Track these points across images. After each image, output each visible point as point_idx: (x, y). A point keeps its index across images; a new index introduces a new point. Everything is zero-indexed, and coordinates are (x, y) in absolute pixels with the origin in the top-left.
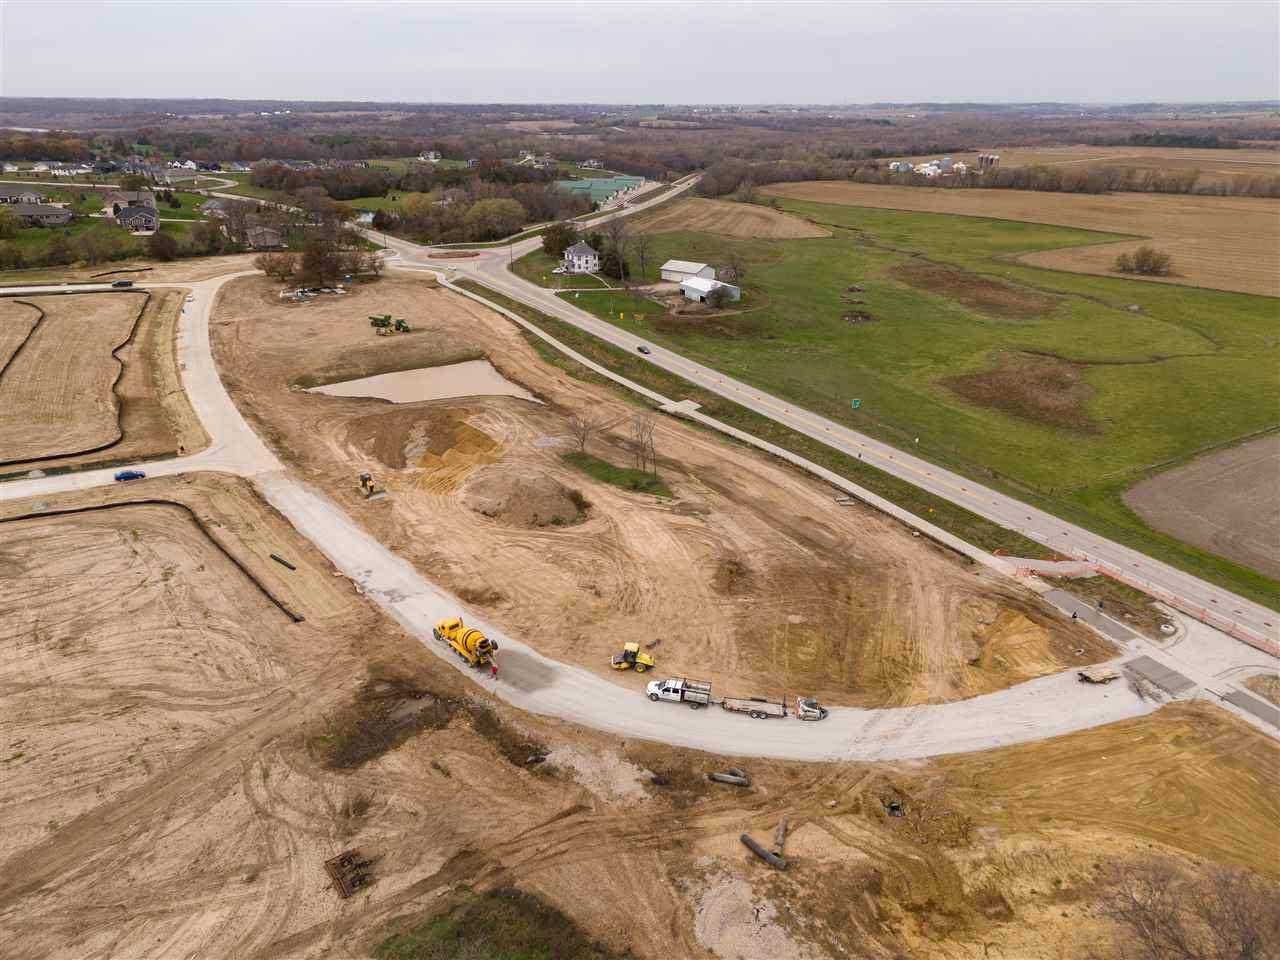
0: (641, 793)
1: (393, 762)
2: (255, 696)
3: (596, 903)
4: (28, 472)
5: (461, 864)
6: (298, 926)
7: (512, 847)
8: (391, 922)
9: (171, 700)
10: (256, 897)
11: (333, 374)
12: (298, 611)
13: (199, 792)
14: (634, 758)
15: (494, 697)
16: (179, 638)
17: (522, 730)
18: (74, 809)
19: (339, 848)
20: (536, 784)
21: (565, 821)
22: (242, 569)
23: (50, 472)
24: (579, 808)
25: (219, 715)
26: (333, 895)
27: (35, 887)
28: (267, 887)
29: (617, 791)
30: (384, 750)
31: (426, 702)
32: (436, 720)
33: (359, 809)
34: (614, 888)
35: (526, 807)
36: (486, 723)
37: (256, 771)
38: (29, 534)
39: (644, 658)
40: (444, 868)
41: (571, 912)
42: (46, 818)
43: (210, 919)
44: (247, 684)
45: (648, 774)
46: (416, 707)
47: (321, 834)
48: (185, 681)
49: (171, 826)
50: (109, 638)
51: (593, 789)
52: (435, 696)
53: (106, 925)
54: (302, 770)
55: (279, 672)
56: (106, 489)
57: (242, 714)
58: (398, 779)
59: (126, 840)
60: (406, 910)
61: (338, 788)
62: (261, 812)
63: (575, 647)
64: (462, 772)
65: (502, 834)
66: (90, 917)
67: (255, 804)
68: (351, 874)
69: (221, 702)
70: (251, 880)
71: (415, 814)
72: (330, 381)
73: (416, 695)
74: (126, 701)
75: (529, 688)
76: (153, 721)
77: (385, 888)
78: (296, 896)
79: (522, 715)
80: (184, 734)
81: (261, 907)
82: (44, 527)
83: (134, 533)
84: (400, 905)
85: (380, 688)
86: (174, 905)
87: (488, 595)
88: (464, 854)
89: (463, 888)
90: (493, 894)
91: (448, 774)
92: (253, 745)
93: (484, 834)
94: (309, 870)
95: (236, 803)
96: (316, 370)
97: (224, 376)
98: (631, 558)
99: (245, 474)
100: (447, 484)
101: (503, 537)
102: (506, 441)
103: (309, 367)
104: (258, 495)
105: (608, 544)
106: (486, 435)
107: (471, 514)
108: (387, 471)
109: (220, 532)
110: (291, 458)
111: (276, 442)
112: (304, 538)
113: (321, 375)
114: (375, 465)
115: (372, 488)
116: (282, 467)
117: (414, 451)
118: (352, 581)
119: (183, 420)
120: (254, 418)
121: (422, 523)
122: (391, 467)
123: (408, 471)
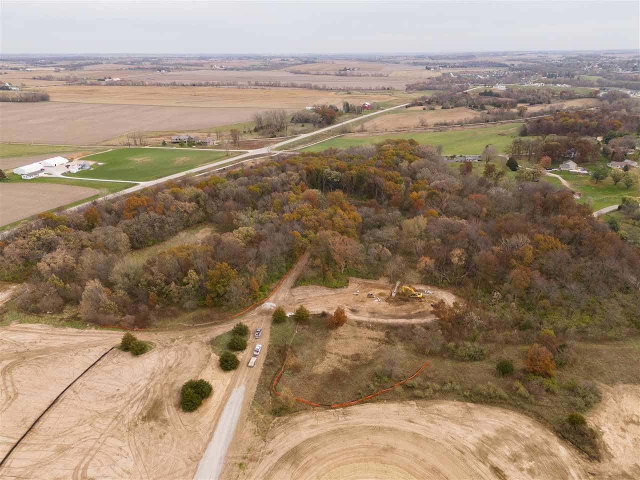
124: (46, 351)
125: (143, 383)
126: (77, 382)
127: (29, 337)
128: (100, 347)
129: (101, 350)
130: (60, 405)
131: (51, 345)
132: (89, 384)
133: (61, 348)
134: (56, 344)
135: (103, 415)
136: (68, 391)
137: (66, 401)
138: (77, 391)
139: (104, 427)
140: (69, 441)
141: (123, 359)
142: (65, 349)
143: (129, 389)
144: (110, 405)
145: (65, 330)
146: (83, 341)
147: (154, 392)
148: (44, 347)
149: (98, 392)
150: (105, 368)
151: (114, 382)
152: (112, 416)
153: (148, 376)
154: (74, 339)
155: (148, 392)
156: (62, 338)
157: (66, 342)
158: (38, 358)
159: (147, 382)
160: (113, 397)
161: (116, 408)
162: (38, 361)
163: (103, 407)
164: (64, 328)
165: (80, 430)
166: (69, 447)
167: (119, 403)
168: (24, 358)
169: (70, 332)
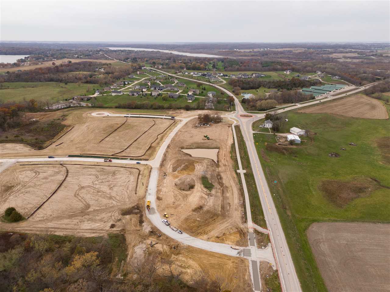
0: (148, 232)
2: (122, 202)
3: (130, 240)
4: (127, 159)
5: (122, 230)
6: (104, 229)
7: (128, 231)
8: (112, 232)
9: (115, 200)
10: (103, 224)
11: (188, 147)
12: (137, 192)
13: (108, 212)
14: (152, 228)
15: (145, 213)
16: (122, 191)
17: (144, 219)
18: (97, 208)
19: (114, 223)
20: (138, 226)
21: (136, 231)
22: (137, 183)
23: (131, 159)
24: (139, 230)
25: (117, 203)
26: (109, 227)
27: (88, 215)
28: (105, 224)
29: (146, 230)
30: (128, 215)
31: (138, 211)
32: (136, 214)
33: (120, 220)
34: (133, 240)
35: (134, 228)
36: (141, 216)
37: (115, 212)
38: (120, 170)
39: (167, 216)
40: (121, 230)
41: (127, 240)
42: (94, 208)
43: (99, 224)
44: (123, 201)
45: (151, 230)
46: (137, 211)
47: (114, 221)
48: (118, 198)
49: (104, 214)
50: (115, 189)
51: (143, 229)
52: (140, 210)
53: (91, 221)
54: (119, 214)
55: (128, 200)
56: (134, 164)
57: (119, 204)
58: (126, 218)
59: (98, 213)
61: (120, 217)
62: (111, 216)
63: (161, 210)
64: (132, 221)
65: (128, 229)
66: (90, 220)
67: (111, 215)
68: (113, 226)
69: (118, 202)
70: (104, 223)
71: (124, 223)
72: (187, 148)
73: (138, 209)
74: (111, 198)
75: (150, 214)
76: (111, 201)
77: (114, 229)
78: (106, 226)
79: (146, 217)
80: (112, 204)
81: (103, 225)
82: (122, 169)
83: (131, 173)
84: (114, 231)
85: (136, 207)
86: (97, 222)
87: (161, 199)
88: (123, 229)
89: (121, 233)
90: (122, 234)
91: (131, 220)
92: (117, 208)
93: (128, 228)
94: (109, 224)
95: (110, 214)
96: (186, 146)
97: (169, 144)
98: (186, 200)
99: (152, 167)
100: (177, 177)
101: (173, 190)
102: (197, 171)
103: (185, 145)
104: (150, 171)
105: (186, 196)
106: (195, 168)
107: (174, 184)
108: (171, 172)
109: (140, 176)
110: (162, 165)
111: (163, 161)
112: (149, 181)
113: (186, 147)
114: (171, 170)
115: (165, 174)
116: (159, 167)
117: (179, 169)
118: (147, 190)
119: (155, 153)
120: (165, 155)
121: (165, 183)
122: (173, 171)
123: (174, 173)
124: (70, 217)
125: (11, 197)
126: (46, 200)
127: (86, 225)
128: (37, 220)
129: (35, 218)
130: (52, 191)
131: (69, 220)
132: (39, 199)
133: (62, 219)
134: (66, 221)
135: (30, 187)
136: (49, 196)
137: (50, 193)
138: (45, 196)
139: (30, 183)
140: (44, 181)
141: (22, 211)
142: (59, 218)
143: (18, 195)
144: (28, 190)
145: (65, 233)
146: (49, 223)
147: (6, 194)
148: (73, 218)
149: (34, 195)
150: (32, 206)
151: (27, 198)
152: (27, 187)
153: (8, 200)
154: (55, 225)
155: (10, 194)
156: (64, 226)
157: (59, 222)
158: (74, 212)
159: (9, 198)
160: (27, 192)
161: (25, 189)
162: (73, 211)
163: (31, 189)
164: (66, 235)
165: (39, 183)
166: (43, 179)
167: (24, 190)
168: (82, 212)
169: (61, 231)
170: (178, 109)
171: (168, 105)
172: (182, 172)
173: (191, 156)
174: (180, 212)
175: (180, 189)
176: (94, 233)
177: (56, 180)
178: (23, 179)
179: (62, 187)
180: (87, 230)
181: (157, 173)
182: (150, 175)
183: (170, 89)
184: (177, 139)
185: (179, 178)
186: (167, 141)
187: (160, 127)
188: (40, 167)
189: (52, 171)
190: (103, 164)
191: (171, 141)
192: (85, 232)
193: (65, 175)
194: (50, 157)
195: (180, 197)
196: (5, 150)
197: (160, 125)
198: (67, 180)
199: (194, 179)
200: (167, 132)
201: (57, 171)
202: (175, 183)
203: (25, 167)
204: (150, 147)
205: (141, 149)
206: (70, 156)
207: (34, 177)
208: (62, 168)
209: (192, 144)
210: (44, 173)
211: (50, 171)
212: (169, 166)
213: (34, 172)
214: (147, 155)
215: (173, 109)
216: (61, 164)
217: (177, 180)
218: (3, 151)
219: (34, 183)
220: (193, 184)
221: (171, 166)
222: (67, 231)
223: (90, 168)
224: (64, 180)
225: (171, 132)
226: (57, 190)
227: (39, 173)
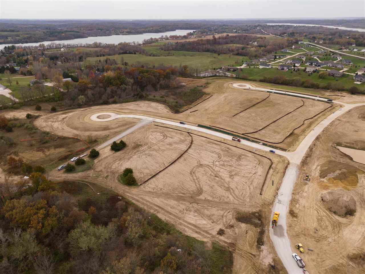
0: (267, 264)
1: (243, 225)
2: (241, 201)
3: (238, 267)
4: (260, 142)
5: (232, 245)
6: (210, 232)
7: (240, 250)
8: (217, 242)
9: (232, 193)
10: (210, 224)
11: (348, 145)
12: (263, 193)
13: (220, 208)
14: (274, 260)
15: (269, 231)
16: (244, 185)
17: (265, 239)
18: (210, 198)
19: (224, 228)
20: (255, 247)
21: (251, 255)
22: (265, 180)
23: (264, 144)
24: (254, 256)
25: (234, 200)
26: (217, 232)
27: (198, 203)
28: (213, 225)
29: (264, 260)
30: (244, 223)
31: (259, 222)
32: (256, 225)
33: (232, 226)
34: (243, 268)
35: (248, 248)
36: (262, 233)
37: (228, 211)
38: (247, 155)
39: (301, 249)
40: (230, 243)
41: (234, 264)
42: (206, 197)
43: (205, 222)
44: (242, 199)
45: (273, 264)
46: (257, 221)
47: (225, 225)
48: (237, 192)
49: (214, 209)
50: (237, 179)
51: (261, 256)
52: (262, 222)
53: (197, 213)
54: (233, 216)
55: (248, 200)
56: (266, 152)
57: (237, 202)
58: (240, 228)
59: (209, 206)
60: (220, 242)
61: (233, 222)
62: (222, 216)
63: (295, 236)
64: (248, 235)
65: (241, 247)
66: (198, 211)
67: (223, 214)
68: (221, 232)
69: (236, 198)
70: (212, 222)
71: (236, 234)
72: (346, 146)
73: (259, 220)
74: (228, 189)
75: (275, 234)
76: (227, 194)
77: (222, 238)
78: (214, 229)
79: (269, 237)
80: (228, 199)
81: (210, 226)
82: (250, 155)
83: (260, 163)
84: (220, 241)
85: (257, 214)
86: (204, 217)
87: (295, 215)
88: (233, 244)
89: (229, 248)
90: (230, 252)
91: (246, 233)
92: (233, 207)
93: (240, 245)
94: (218, 228)
95: (222, 213)
96: (345, 142)
97: (319, 135)
98: (338, 232)
99: (291, 161)
100: (326, 187)
101: (316, 207)
102: (361, 187)
103: (343, 140)
104: (286, 167)
105: (338, 226)
106: (358, 182)
107: (319, 198)
108: (317, 177)
109: (271, 171)
110: (305, 162)
111: (307, 157)
112: (282, 181)
113: (345, 144)
114: (317, 174)
115: (307, 178)
116: (299, 164)
117: (331, 175)
118: (277, 194)
119: (297, 143)
120: (311, 149)
121: (306, 192)
122: (320, 177)
123: (322, 179)
124: (180, 199)
125: (135, 156)
126: (163, 169)
127: (192, 218)
128: (147, 190)
129: (147, 187)
130: (171, 161)
131: (176, 202)
132: (157, 166)
133: (170, 197)
134: (173, 203)
135: (154, 150)
136: (167, 166)
137: (169, 162)
138: (163, 164)
139: (155, 146)
140: (168, 146)
141: (138, 174)
142: (167, 195)
143: (142, 156)
144: (151, 152)
145: (167, 219)
146: (156, 199)
147: (133, 152)
148: (181, 202)
149: (154, 160)
150: (148, 171)
151: (147, 161)
152: (152, 149)
153: (131, 159)
154: (162, 203)
155: (135, 153)
156: (169, 209)
157: (166, 201)
158: (184, 194)
159: (133, 157)
160: (149, 155)
161: (149, 151)
162: (183, 192)
163: (154, 153)
164: (167, 221)
165: (163, 148)
166: (168, 144)
167: (148, 152)
168: (192, 197)
169: (164, 214)
170: (339, 90)
171: (326, 85)
172: (335, 181)
173: (351, 159)
174: (325, 251)
175: (330, 210)
176: (197, 232)
177: (179, 149)
178: (152, 140)
179: (182, 158)
180: (190, 224)
181: (295, 173)
182: (284, 173)
183: (331, 66)
184: (333, 130)
185: (330, 191)
186: (317, 131)
187: (310, 110)
188: (169, 131)
189: (179, 138)
190: (230, 143)
191: (323, 131)
192: (188, 227)
193: (189, 145)
194: (181, 123)
195: (327, 223)
196: (149, 108)
197: (310, 108)
198: (188, 152)
199: (356, 199)
200: (319, 118)
201: (183, 139)
202: (322, 197)
203: (157, 128)
204: (291, 134)
205: (279, 133)
206: (200, 126)
207: (161, 140)
208: (188, 137)
209: (355, 142)
210: (171, 139)
211: (177, 137)
212: (315, 167)
213: (163, 134)
214: (285, 144)
215: (331, 90)
216: (188, 132)
217: (325, 192)
218: (148, 108)
219: (159, 147)
220: (352, 207)
221: (319, 167)
222: (170, 216)
223: (215, 144)
224: (186, 151)
225: (325, 119)
226: (175, 161)
227: (167, 137)
